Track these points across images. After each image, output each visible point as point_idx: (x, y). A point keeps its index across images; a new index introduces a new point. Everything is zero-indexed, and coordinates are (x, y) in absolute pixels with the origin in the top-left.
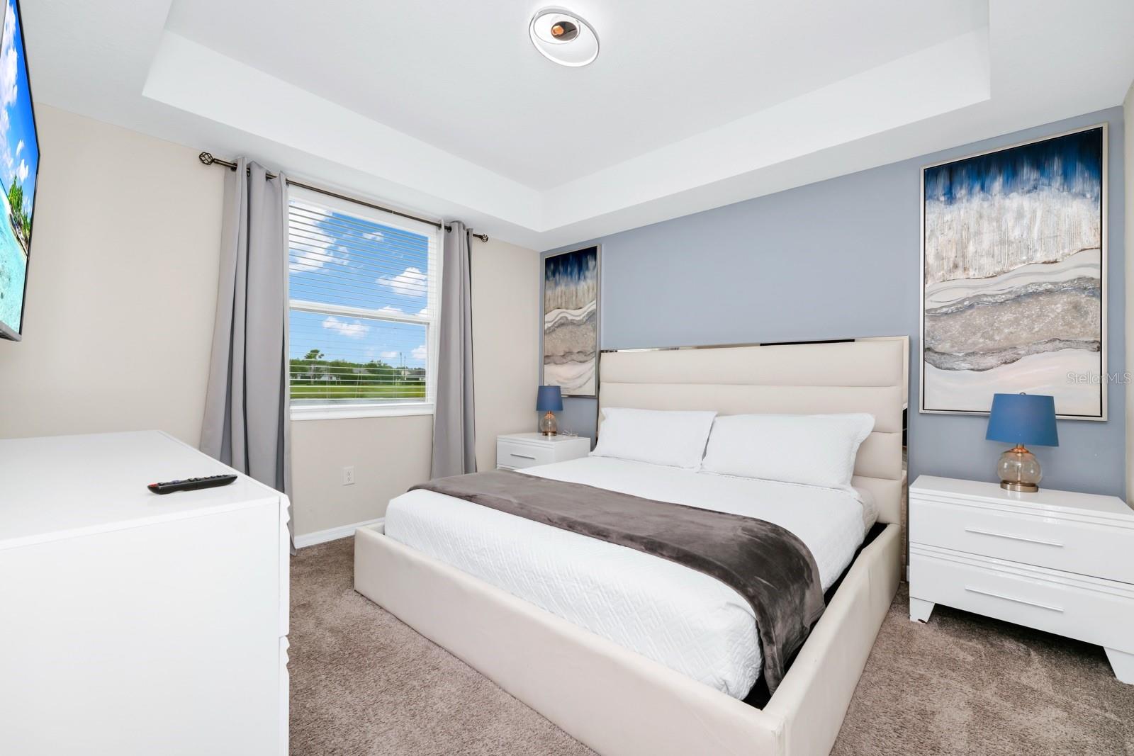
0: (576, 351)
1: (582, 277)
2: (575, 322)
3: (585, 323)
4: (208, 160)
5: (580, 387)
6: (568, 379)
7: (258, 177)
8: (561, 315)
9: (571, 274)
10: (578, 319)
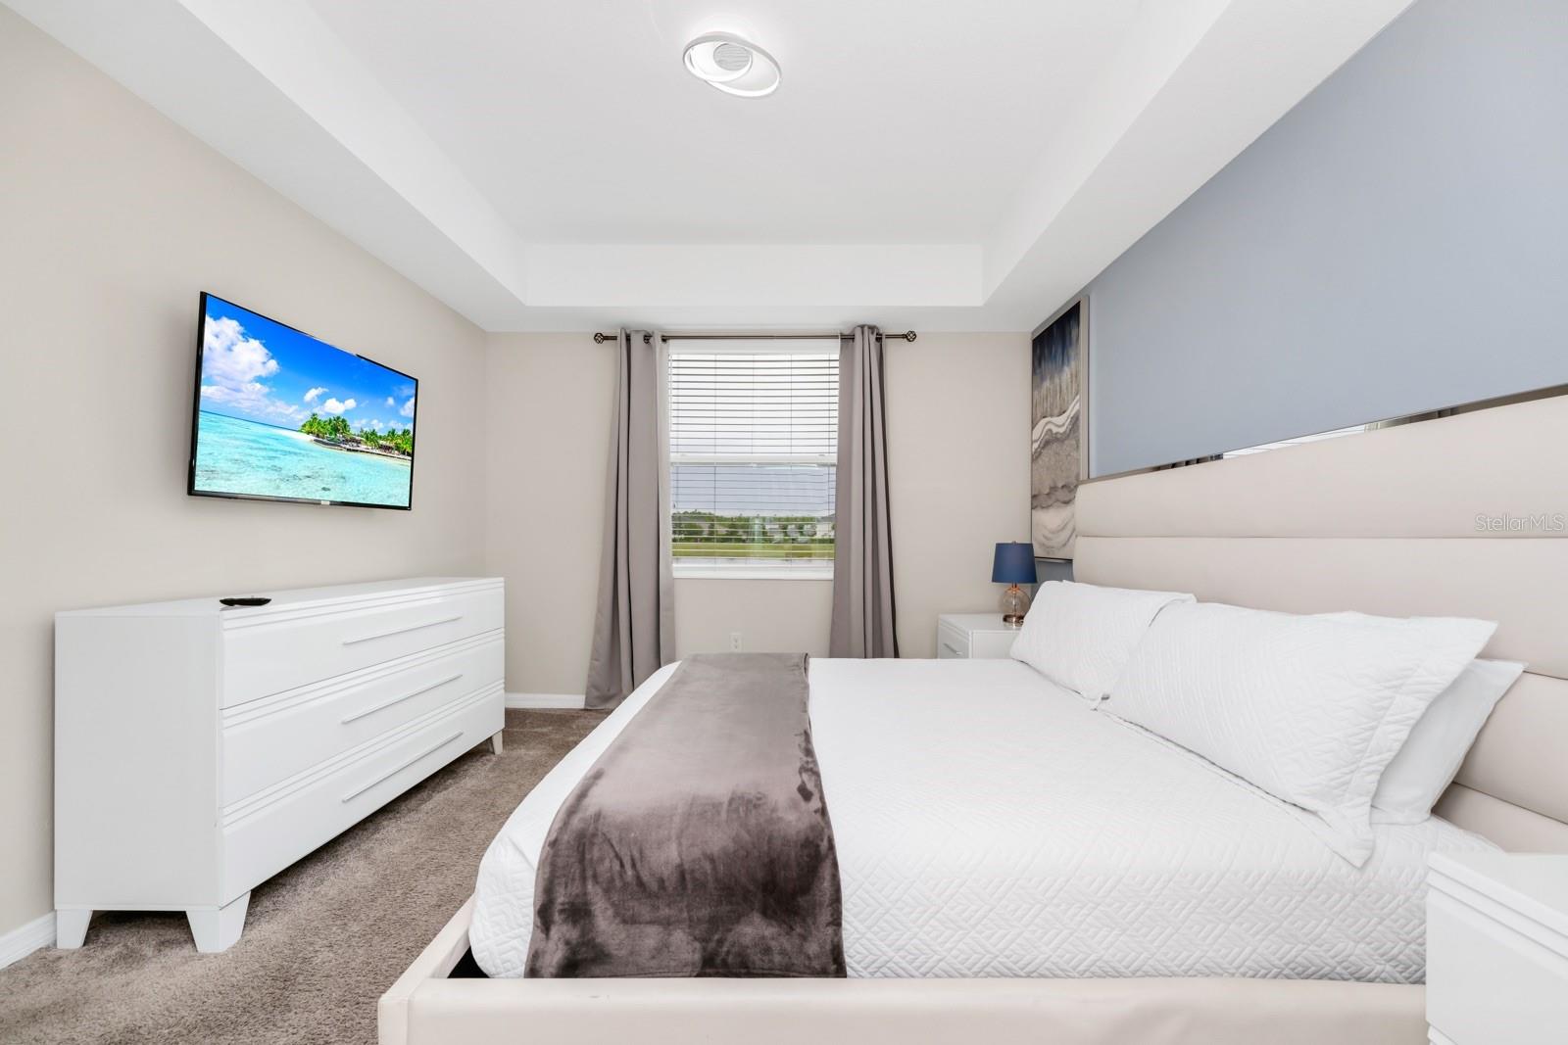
0: (1060, 485)
1: (1066, 361)
2: (1059, 436)
3: (1068, 435)
4: (601, 338)
5: (1064, 545)
6: (1053, 533)
7: (637, 342)
8: (1047, 428)
9: (1055, 357)
10: (1061, 430)
